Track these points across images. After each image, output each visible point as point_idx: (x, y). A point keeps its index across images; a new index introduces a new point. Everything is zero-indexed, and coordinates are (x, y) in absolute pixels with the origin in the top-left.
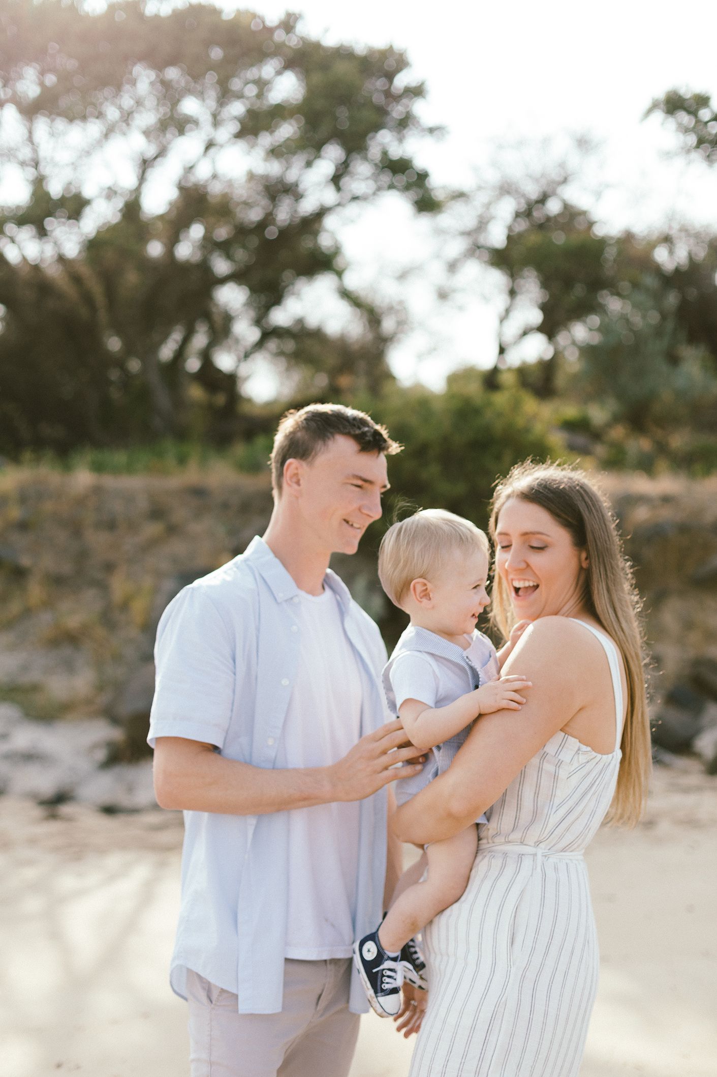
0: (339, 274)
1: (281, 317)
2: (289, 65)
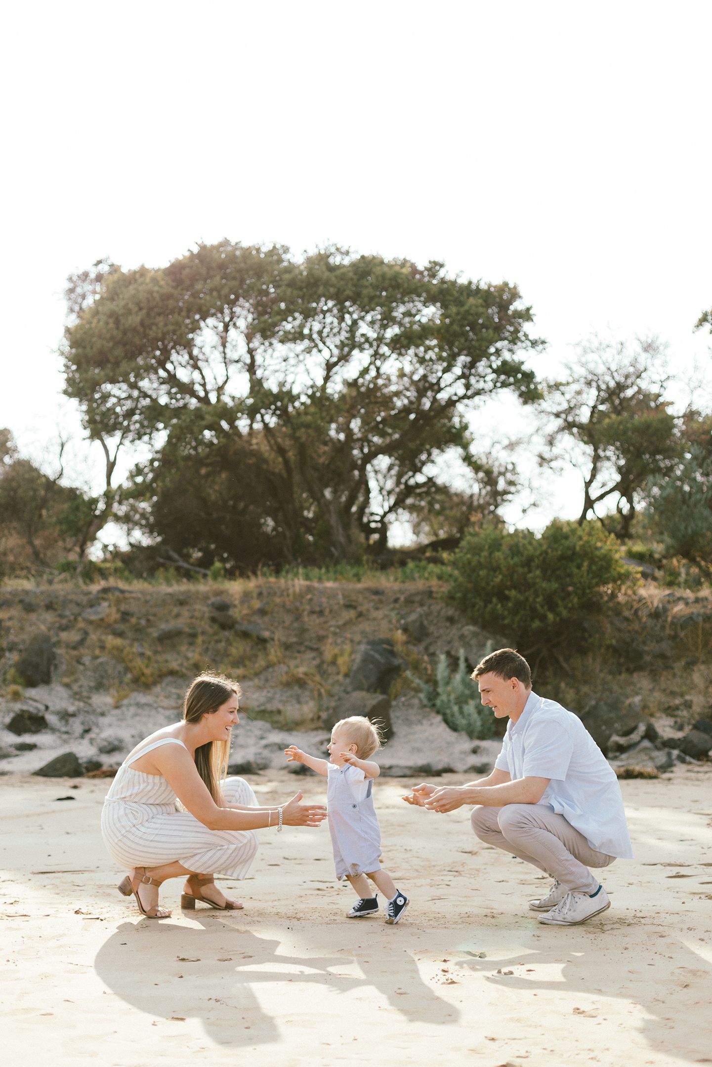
0: (466, 445)
2: (431, 299)
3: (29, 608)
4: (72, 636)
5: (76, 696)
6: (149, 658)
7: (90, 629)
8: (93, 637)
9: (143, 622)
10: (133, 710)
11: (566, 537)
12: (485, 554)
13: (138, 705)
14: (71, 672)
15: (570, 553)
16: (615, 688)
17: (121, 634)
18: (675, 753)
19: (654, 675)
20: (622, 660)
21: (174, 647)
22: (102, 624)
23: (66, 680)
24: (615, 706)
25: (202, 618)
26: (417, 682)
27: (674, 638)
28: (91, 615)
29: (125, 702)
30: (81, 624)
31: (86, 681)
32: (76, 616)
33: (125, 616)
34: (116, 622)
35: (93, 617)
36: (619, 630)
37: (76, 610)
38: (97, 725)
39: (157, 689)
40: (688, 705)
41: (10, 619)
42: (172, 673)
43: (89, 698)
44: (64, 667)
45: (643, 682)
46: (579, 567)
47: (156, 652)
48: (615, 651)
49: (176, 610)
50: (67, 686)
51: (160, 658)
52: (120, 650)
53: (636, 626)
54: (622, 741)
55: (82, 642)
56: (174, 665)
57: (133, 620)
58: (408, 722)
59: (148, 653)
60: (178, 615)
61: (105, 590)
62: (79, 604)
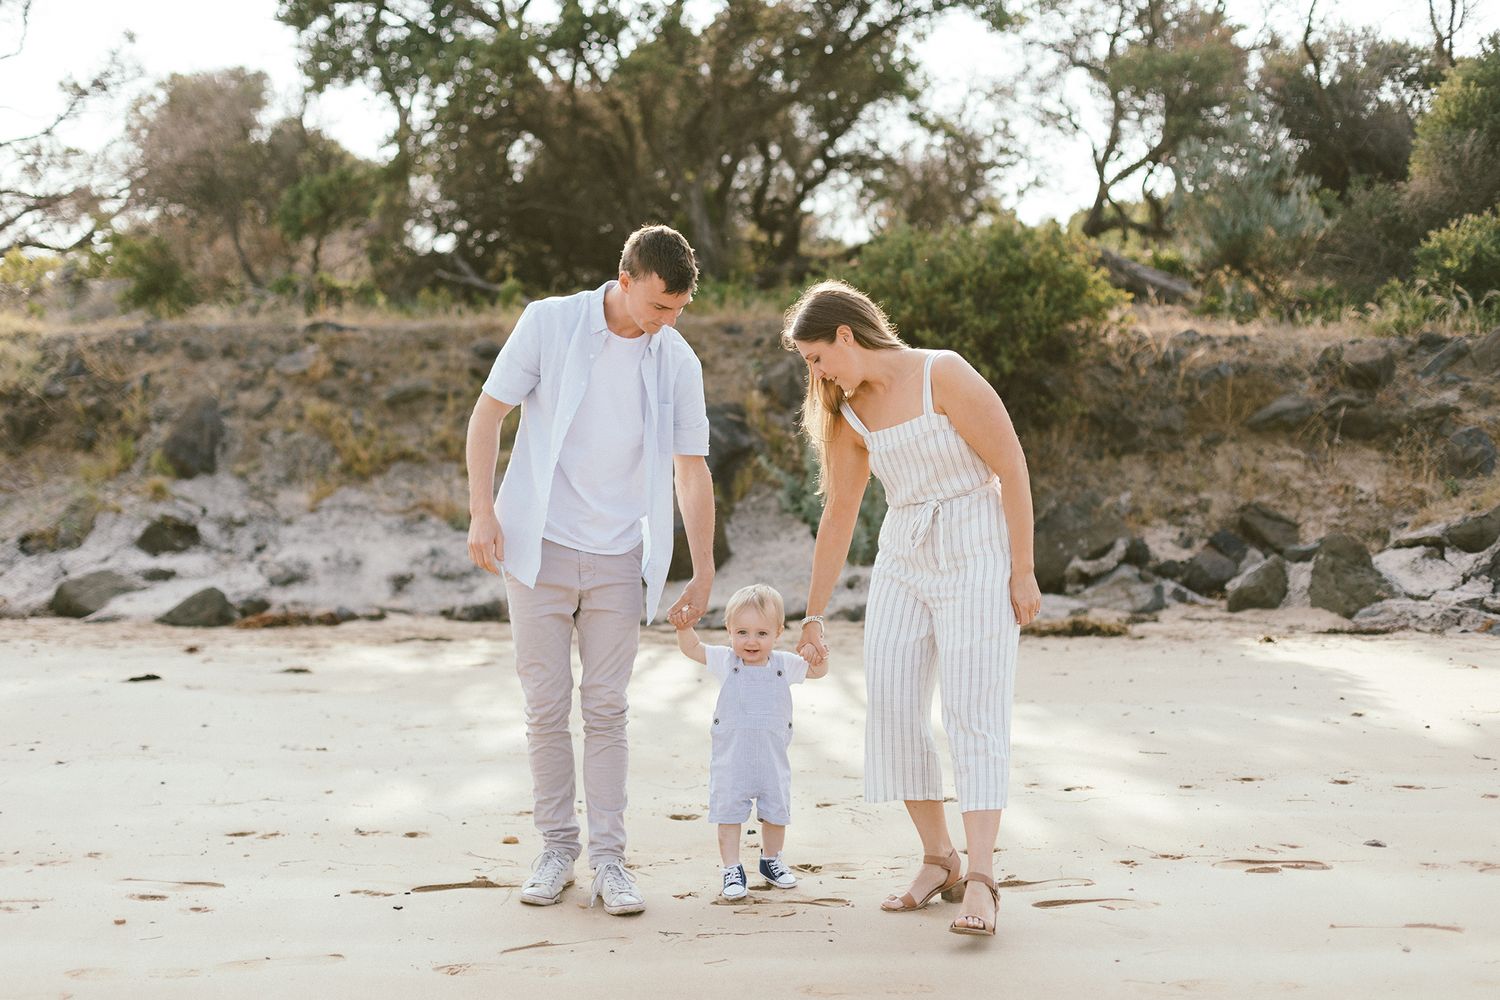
0: (913, 96)
1: (844, 145)
3: (197, 354)
4: (257, 399)
5: (256, 493)
6: (371, 434)
7: (286, 388)
8: (288, 400)
9: (367, 377)
10: (336, 515)
11: (1017, 245)
12: (888, 271)
13: (347, 508)
14: (251, 455)
15: (1021, 270)
16: (1093, 480)
17: (330, 396)
18: (1169, 586)
19: (1154, 459)
20: (1105, 436)
21: (413, 415)
22: (303, 379)
23: (240, 468)
24: (1087, 508)
25: (459, 370)
26: (775, 473)
27: (1189, 401)
28: (288, 365)
29: (326, 502)
30: (272, 380)
31: (272, 470)
32: (267, 366)
33: (340, 367)
34: (325, 376)
35: (292, 369)
36: (1104, 389)
37: (268, 356)
38: (275, 539)
39: (377, 482)
40: (1203, 507)
41: (164, 371)
42: (405, 456)
43: (274, 495)
44: (238, 448)
45: (1136, 469)
46: (1033, 293)
47: (382, 425)
48: (1095, 421)
49: (421, 358)
50: (242, 476)
51: (388, 433)
52: (325, 420)
53: (1132, 383)
54: (1088, 567)
55: (270, 408)
56: (410, 445)
57: (352, 374)
58: (758, 536)
59: (371, 425)
60: (423, 366)
61: (315, 327)
62: (274, 348)
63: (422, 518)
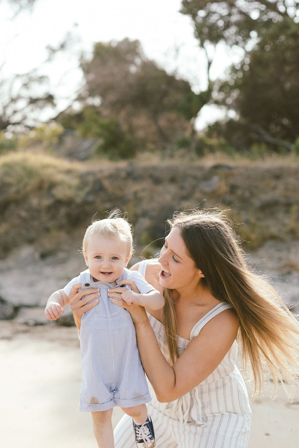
3: (157, 181)
7: (205, 199)
28: (206, 187)
30: (198, 195)
32: (194, 188)
33: (233, 189)
34: (226, 193)
35: (208, 189)
37: (193, 182)
41: (143, 190)
42: (273, 238)
47: (258, 219)
49: (273, 183)
56: (274, 230)
57: (239, 192)
59: (253, 220)
60: (274, 188)
61: (216, 167)
62: (195, 178)
63: (289, 273)
